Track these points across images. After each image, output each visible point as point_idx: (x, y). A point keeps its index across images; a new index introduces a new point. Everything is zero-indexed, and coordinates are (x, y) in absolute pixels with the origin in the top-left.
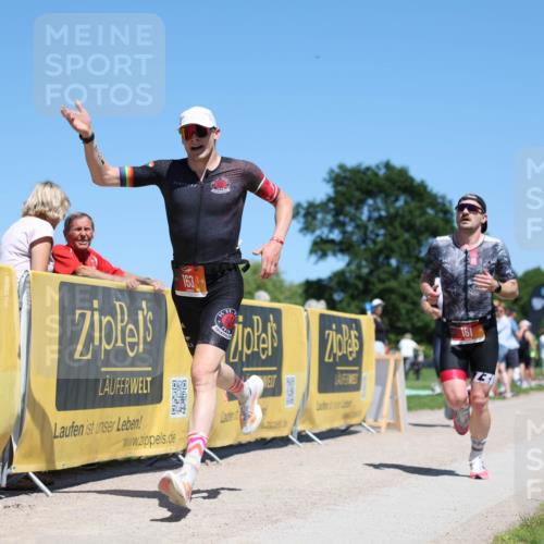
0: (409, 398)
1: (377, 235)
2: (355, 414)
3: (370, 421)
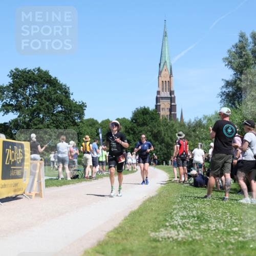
0: (46, 181)
1: (34, 103)
2: (20, 190)
3: (27, 192)
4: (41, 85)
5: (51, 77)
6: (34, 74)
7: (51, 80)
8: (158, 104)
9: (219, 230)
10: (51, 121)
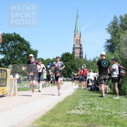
0: (18, 88)
1: (12, 50)
2: (5, 92)
4: (16, 41)
5: (21, 37)
6: (12, 36)
7: (21, 39)
8: (74, 51)
9: (100, 110)
10: (21, 59)
